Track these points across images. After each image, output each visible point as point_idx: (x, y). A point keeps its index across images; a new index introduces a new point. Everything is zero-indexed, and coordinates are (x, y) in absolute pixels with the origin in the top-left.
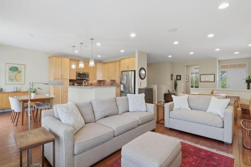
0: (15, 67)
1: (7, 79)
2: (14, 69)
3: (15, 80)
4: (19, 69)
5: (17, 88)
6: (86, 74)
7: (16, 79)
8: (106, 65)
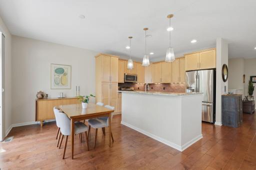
0: (61, 69)
1: (53, 82)
2: (60, 71)
3: (60, 84)
4: (65, 71)
5: (63, 93)
6: (134, 77)
7: (62, 83)
8: (156, 65)
